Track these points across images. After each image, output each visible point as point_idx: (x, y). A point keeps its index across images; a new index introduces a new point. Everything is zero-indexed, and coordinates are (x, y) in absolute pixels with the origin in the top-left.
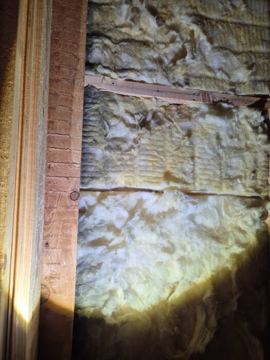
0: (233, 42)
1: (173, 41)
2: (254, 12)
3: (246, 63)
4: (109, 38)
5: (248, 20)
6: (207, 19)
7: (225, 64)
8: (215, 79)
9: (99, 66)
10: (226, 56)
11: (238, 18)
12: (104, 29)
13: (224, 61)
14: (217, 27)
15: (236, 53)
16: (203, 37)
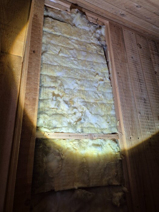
0: (100, 111)
1: (75, 114)
2: (107, 98)
3: (106, 120)
4: (47, 114)
5: (105, 101)
6: (88, 102)
7: (98, 121)
8: (94, 128)
9: (42, 128)
10: (98, 118)
11: (101, 101)
12: (45, 110)
13: (97, 119)
14: (93, 106)
15: (102, 116)
16: (87, 111)
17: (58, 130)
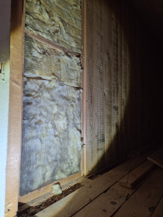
0: (71, 32)
1: (53, 25)
2: (77, 24)
3: (75, 41)
4: (32, 16)
5: (76, 26)
6: (64, 21)
7: (69, 39)
8: (66, 43)
9: (28, 26)
10: (69, 36)
11: (73, 24)
12: (30, 12)
13: (69, 38)
14: (67, 25)
15: (73, 37)
16: (63, 27)
17: (40, 34)
